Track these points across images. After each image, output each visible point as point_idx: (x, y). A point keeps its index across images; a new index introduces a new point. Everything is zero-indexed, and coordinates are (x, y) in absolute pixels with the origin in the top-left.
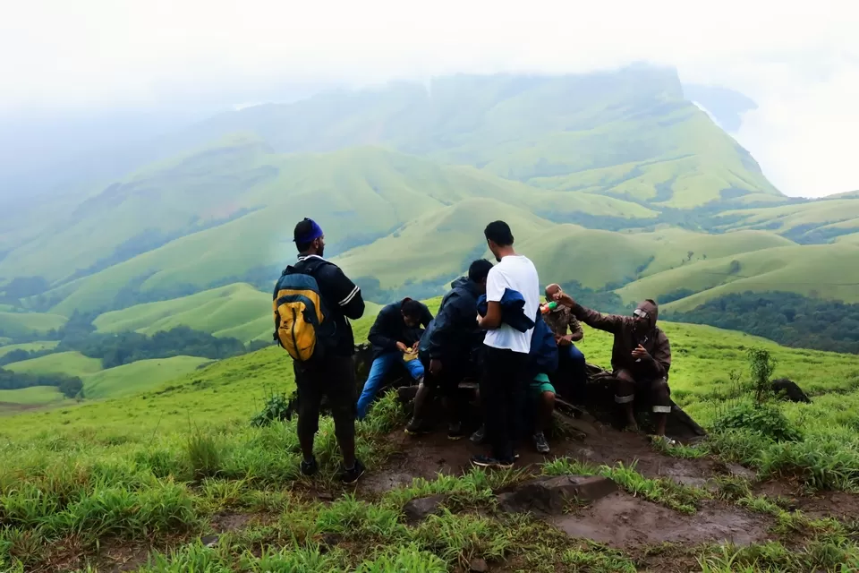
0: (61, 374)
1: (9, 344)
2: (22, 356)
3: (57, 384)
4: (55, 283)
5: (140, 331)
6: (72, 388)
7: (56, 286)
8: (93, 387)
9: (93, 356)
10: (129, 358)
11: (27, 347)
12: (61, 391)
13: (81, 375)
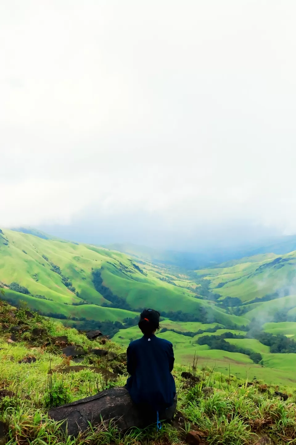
0: (251, 350)
1: (224, 328)
2: (230, 336)
3: (249, 354)
4: (245, 302)
5: (288, 336)
6: (257, 359)
7: (245, 304)
8: (268, 361)
9: (265, 344)
10: (284, 350)
11: (233, 332)
12: (251, 358)
13: (261, 353)
